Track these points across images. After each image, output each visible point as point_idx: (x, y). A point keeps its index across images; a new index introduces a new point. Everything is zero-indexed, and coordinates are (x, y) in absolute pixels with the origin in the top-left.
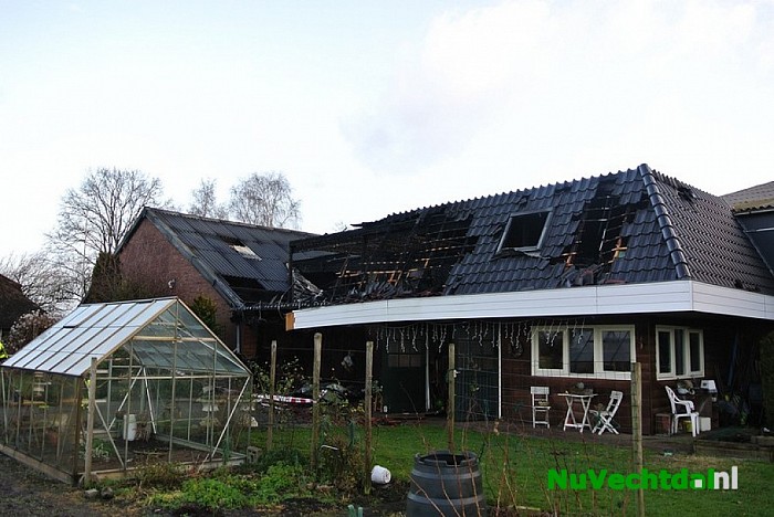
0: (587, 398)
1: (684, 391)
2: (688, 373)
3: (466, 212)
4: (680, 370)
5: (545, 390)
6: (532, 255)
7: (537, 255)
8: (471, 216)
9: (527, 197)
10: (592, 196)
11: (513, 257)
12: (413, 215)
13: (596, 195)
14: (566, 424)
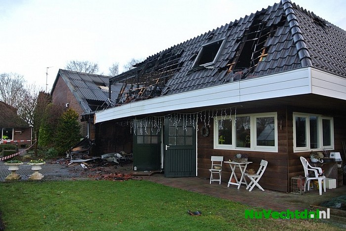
0: (245, 165)
1: (315, 160)
2: (321, 147)
3: (182, 49)
4: (314, 145)
5: (220, 159)
6: (209, 68)
7: (212, 67)
8: (183, 51)
9: (213, 34)
10: (250, 25)
11: (199, 70)
12: (158, 55)
13: (253, 24)
14: (229, 183)
